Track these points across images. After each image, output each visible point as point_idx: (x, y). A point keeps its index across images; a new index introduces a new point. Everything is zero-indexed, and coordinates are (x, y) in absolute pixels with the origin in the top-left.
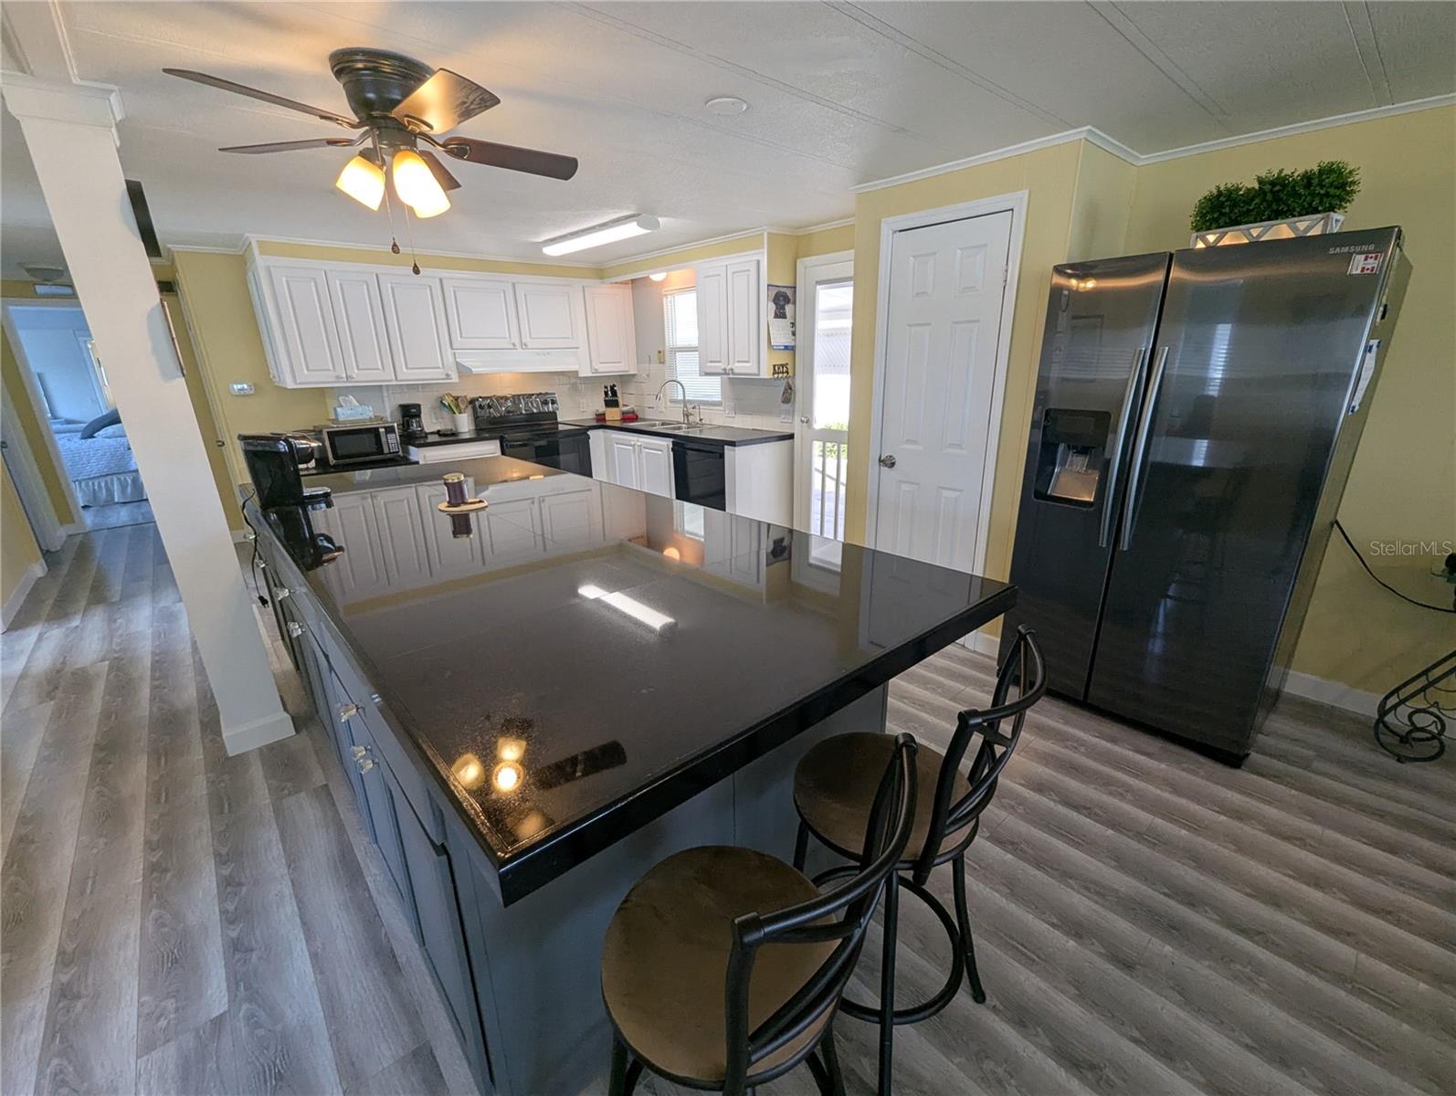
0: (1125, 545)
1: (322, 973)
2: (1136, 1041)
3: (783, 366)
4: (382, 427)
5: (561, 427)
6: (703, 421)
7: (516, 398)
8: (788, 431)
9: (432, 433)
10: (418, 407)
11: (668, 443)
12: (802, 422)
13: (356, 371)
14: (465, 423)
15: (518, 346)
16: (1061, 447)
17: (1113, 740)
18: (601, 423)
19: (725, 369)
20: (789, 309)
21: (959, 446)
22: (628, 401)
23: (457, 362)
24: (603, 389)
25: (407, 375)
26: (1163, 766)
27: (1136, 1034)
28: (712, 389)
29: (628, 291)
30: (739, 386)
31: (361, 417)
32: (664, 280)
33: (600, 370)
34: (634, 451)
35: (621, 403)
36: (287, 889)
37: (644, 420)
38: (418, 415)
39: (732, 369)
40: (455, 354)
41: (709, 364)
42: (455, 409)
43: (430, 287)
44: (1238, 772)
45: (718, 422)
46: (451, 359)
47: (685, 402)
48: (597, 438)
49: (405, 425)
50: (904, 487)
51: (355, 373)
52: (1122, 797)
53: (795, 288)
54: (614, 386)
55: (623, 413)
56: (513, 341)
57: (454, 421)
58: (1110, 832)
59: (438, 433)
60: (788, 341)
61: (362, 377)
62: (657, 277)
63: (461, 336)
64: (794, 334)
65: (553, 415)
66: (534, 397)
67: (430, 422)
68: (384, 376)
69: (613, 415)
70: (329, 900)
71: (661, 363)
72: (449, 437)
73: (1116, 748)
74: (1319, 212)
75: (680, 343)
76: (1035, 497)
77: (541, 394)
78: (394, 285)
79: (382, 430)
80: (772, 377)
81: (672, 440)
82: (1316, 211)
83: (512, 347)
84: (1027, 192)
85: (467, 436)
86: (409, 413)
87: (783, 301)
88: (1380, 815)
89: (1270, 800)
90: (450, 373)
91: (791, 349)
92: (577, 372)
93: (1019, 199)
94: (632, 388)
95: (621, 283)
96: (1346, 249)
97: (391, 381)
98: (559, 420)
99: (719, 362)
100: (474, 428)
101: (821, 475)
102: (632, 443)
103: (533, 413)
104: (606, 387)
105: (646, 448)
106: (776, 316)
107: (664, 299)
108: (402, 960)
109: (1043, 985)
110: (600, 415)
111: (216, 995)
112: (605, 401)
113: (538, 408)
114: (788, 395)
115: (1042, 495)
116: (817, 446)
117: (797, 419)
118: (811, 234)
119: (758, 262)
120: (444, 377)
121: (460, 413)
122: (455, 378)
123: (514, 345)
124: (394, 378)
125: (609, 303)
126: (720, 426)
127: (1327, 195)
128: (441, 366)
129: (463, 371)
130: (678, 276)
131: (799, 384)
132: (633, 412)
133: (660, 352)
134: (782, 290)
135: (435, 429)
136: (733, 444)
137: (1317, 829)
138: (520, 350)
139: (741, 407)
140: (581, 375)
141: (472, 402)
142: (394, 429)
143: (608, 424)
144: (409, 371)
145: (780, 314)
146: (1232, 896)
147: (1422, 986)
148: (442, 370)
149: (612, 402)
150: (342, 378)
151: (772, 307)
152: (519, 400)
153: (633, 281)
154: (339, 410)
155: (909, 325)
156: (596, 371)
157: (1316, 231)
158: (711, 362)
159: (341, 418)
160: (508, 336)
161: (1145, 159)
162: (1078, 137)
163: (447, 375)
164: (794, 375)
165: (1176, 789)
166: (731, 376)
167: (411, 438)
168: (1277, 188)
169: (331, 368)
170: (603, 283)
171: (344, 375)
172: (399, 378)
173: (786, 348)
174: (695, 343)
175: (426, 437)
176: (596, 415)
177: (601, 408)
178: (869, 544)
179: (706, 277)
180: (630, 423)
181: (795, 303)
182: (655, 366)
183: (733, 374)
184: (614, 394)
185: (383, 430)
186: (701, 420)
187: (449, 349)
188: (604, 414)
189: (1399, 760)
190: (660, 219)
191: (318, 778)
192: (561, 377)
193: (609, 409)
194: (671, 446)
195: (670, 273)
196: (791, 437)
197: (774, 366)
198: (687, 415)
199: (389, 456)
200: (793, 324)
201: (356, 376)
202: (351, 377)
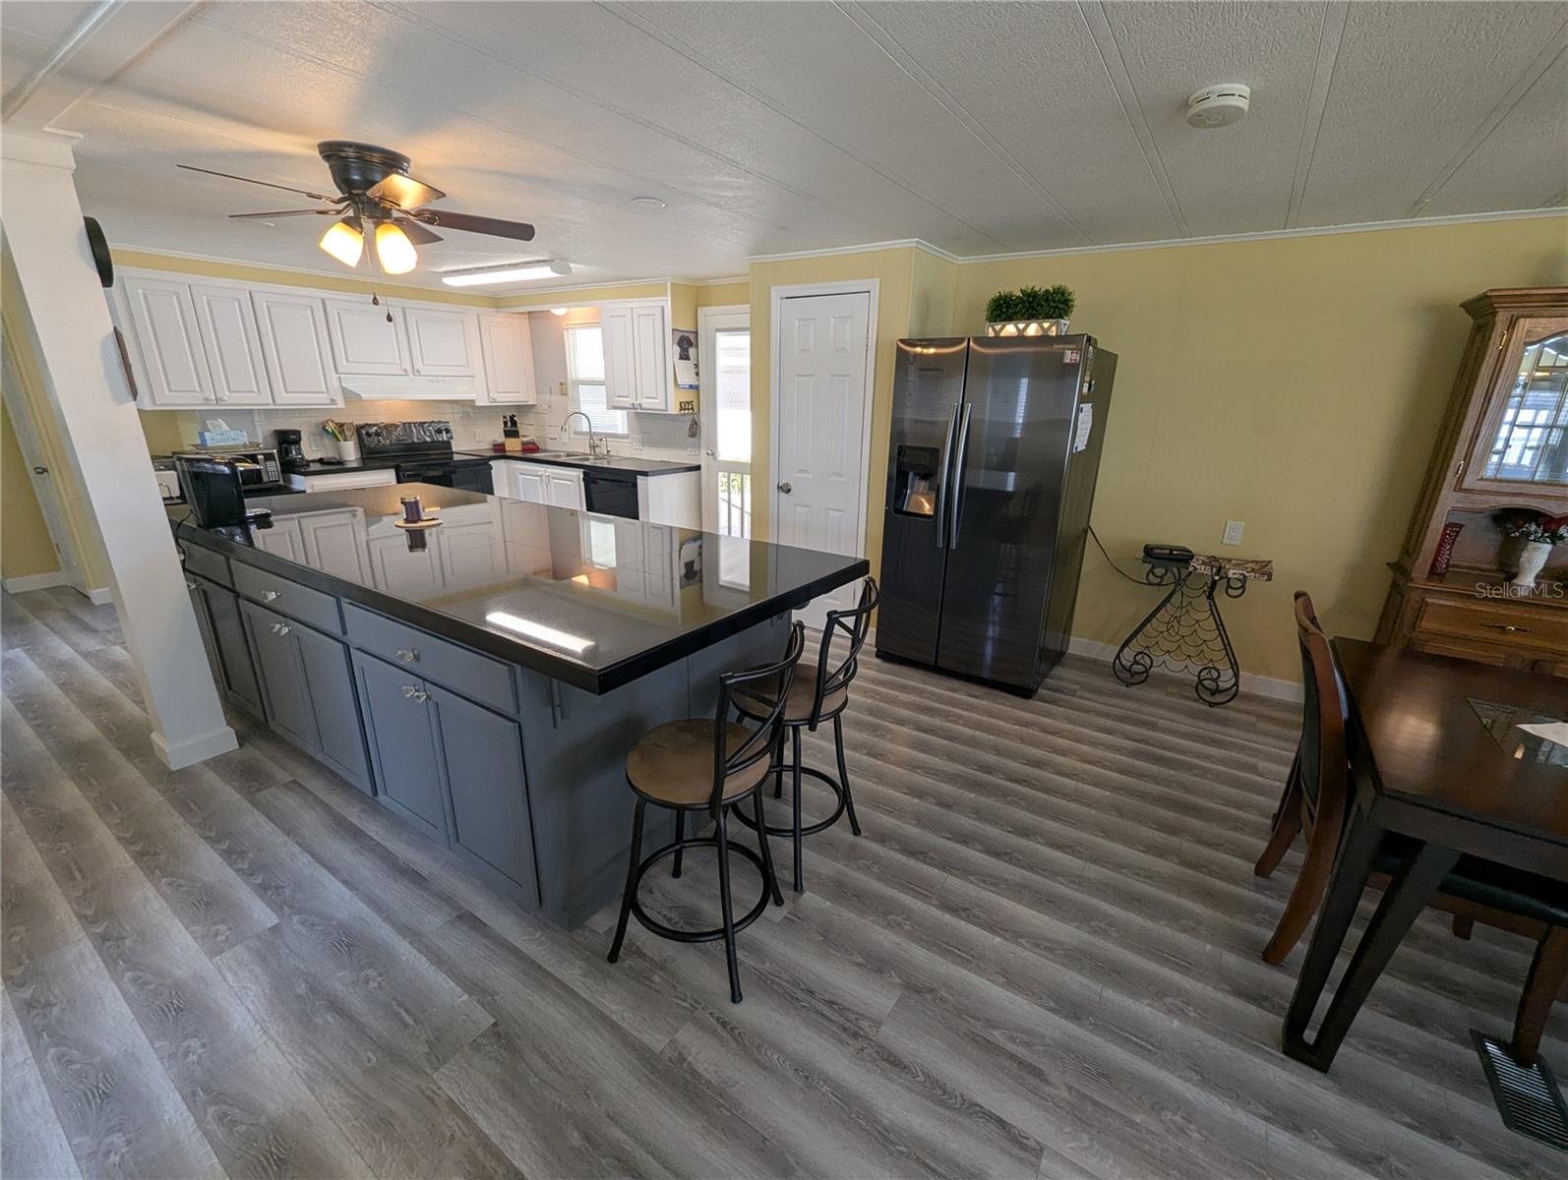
0: (954, 546)
1: (357, 889)
2: (949, 839)
3: (688, 403)
4: (260, 454)
5: (456, 457)
6: (611, 453)
7: (407, 426)
8: (695, 463)
9: (313, 461)
10: (298, 433)
11: (579, 473)
12: (708, 454)
13: (227, 393)
14: (350, 451)
15: (410, 373)
16: (911, 475)
17: (954, 691)
18: (500, 452)
19: (633, 404)
20: (692, 351)
21: (840, 475)
22: (528, 432)
23: (343, 388)
24: (502, 420)
25: (285, 399)
26: (984, 702)
27: (949, 835)
28: (618, 422)
29: (525, 322)
30: (646, 421)
31: (232, 443)
32: (565, 315)
33: (498, 400)
34: (542, 481)
35: (521, 433)
36: (296, 849)
37: (546, 451)
38: (297, 442)
39: (640, 405)
40: (340, 378)
41: (617, 399)
42: (339, 436)
43: (311, 307)
44: (1030, 701)
45: (625, 453)
46: (335, 382)
47: (591, 434)
48: (499, 468)
49: (284, 453)
50: (799, 509)
51: (226, 395)
52: (955, 722)
53: (697, 333)
54: (513, 416)
55: (523, 444)
56: (404, 367)
57: (339, 450)
58: (946, 742)
59: (321, 461)
60: (693, 382)
61: (233, 399)
62: (559, 311)
63: (347, 361)
64: (697, 374)
65: (447, 445)
66: (426, 425)
67: (310, 450)
68: (260, 399)
69: (513, 445)
70: (341, 851)
71: (563, 394)
72: (334, 466)
73: (956, 695)
74: (1053, 318)
75: (583, 375)
76: (895, 512)
77: (433, 422)
78: (270, 304)
79: (260, 457)
80: (678, 412)
81: (582, 470)
82: (1052, 318)
83: (403, 373)
84: (878, 280)
85: (354, 465)
86: (287, 440)
87: (686, 344)
88: (1107, 715)
89: (1047, 714)
90: (335, 398)
91: (695, 388)
92: (473, 401)
93: (873, 285)
94: (531, 418)
95: (519, 313)
96: (1061, 346)
97: (269, 405)
98: (454, 450)
99: (627, 397)
100: (359, 456)
101: (726, 504)
102: (540, 473)
103: (426, 442)
104: (505, 417)
105: (554, 478)
106: (681, 358)
107: (567, 332)
108: (425, 873)
109: (896, 822)
110: (499, 445)
111: (263, 915)
112: (505, 431)
113: (431, 436)
114: (694, 430)
115: (899, 511)
116: (722, 478)
117: (703, 451)
118: (709, 286)
119: (663, 308)
120: (328, 402)
121: (345, 440)
122: (341, 404)
123: (405, 371)
124: (271, 401)
125: (505, 334)
126: (628, 458)
127: (1057, 307)
128: (325, 390)
129: (349, 396)
130: (579, 312)
131: (703, 419)
132: (534, 443)
133: (562, 384)
134: (687, 334)
135: (318, 456)
136: (645, 474)
137: (1070, 727)
138: (412, 376)
139: (648, 441)
140: (477, 404)
141: (359, 429)
142: (274, 456)
143: (508, 454)
144: (289, 395)
145: (684, 356)
146: (1014, 765)
147: (1107, 793)
148: (326, 395)
149: (512, 432)
150: (211, 400)
151: (677, 349)
152: (410, 427)
153: (529, 313)
154: (207, 434)
155: (798, 376)
156: (494, 400)
157: (1053, 332)
158: (619, 397)
159: (209, 443)
160: (398, 362)
161: (962, 260)
162: (911, 245)
163: (332, 400)
164: (699, 412)
165: (990, 714)
166: (640, 411)
167: (292, 466)
168: (1031, 299)
169: (198, 389)
170: (498, 312)
171: (214, 398)
172: (278, 401)
173: (691, 387)
174: (600, 375)
175: (308, 466)
176: (494, 445)
177: (500, 438)
178: (773, 540)
179: (611, 317)
180: (530, 453)
181: (697, 346)
182: (556, 398)
183: (641, 409)
184: (514, 423)
185: (262, 457)
186: (608, 452)
187: (334, 374)
188: (504, 445)
189: (1127, 686)
190: (571, 265)
191: (283, 776)
192: (454, 406)
193: (509, 440)
194: (582, 476)
195: (571, 309)
196: (698, 468)
197: (681, 403)
198: (593, 447)
199: (268, 485)
200: (697, 366)
201: (226, 398)
202: (220, 399)
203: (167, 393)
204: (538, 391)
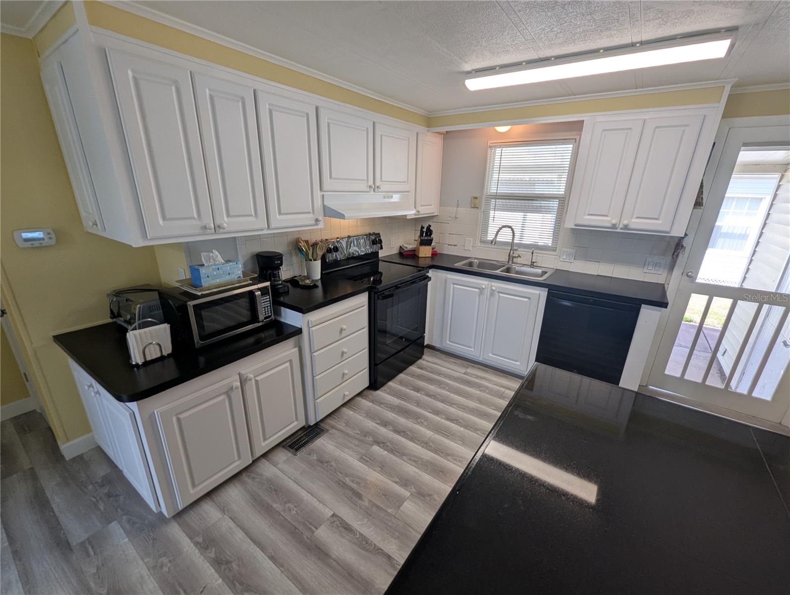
4: (258, 290)
10: (279, 255)
13: (227, 219)
23: (324, 206)
24: (420, 230)
31: (227, 279)
32: (509, 131)
33: (421, 212)
38: (280, 263)
40: (324, 196)
42: (310, 255)
43: (307, 115)
46: (321, 201)
51: (225, 221)
54: (430, 226)
59: (291, 280)
63: (332, 176)
65: (378, 254)
71: (473, 207)
77: (373, 234)
79: (258, 293)
90: (318, 217)
97: (260, 230)
98: (380, 259)
104: (423, 227)
107: (489, 151)
110: (411, 250)
117: (677, 272)
120: (313, 222)
121: (313, 259)
128: (311, 209)
133: (476, 198)
142: (268, 290)
144: (282, 217)
149: (425, 240)
150: (210, 229)
152: (351, 240)
154: (201, 269)
156: (418, 213)
159: (205, 283)
160: (366, 177)
169: (195, 216)
170: (428, 131)
171: (211, 225)
172: (273, 225)
182: (464, 211)
184: (429, 233)
187: (319, 191)
195: (513, 126)
199: (262, 323)
201: (225, 225)
202: (219, 227)
203: (161, 222)
204: (442, 203)
